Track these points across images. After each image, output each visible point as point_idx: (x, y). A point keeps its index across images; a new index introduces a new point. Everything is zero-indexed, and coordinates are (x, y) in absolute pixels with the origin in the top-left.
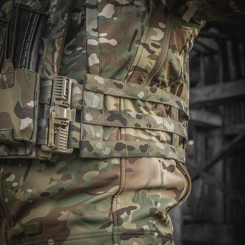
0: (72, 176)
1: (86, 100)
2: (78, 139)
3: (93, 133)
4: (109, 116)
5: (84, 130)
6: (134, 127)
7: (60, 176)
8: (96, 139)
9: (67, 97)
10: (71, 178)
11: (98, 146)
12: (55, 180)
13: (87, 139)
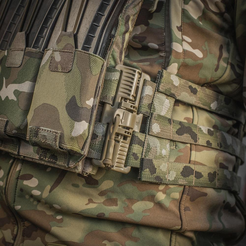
0: (119, 203)
1: (156, 103)
2: (139, 155)
3: (158, 149)
4: (178, 128)
5: (148, 144)
6: (206, 145)
7: (102, 199)
8: (161, 157)
9: (135, 98)
10: (117, 205)
11: (162, 167)
12: (95, 203)
13: (150, 156)
